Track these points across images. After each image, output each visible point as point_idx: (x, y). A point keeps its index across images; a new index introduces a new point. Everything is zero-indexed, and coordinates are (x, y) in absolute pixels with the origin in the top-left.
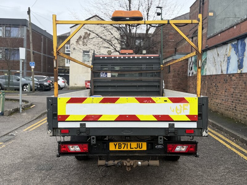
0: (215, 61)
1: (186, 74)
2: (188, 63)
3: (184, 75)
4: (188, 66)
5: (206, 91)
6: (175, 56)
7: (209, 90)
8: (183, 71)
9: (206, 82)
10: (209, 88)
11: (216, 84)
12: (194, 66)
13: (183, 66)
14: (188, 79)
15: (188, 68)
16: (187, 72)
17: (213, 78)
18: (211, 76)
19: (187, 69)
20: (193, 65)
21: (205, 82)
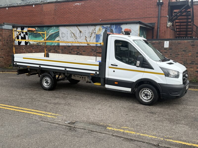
0: (75, 36)
6: (4, 26)
9: (59, 51)
13: (10, 35)
17: (73, 48)
18: (68, 46)
20: (27, 36)
21: (56, 51)
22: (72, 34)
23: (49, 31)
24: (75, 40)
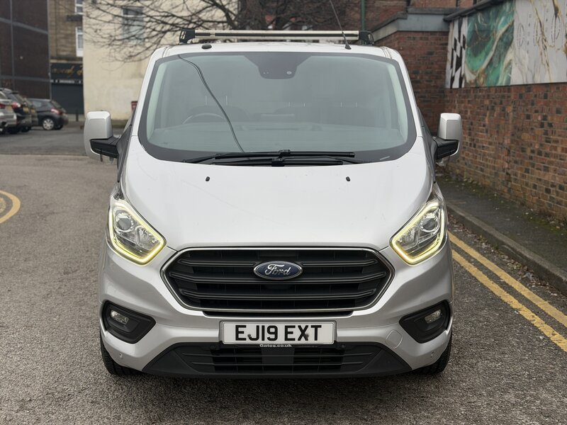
0: (543, 34)
1: (439, 82)
2: (447, 44)
3: (433, 84)
4: (446, 55)
5: (507, 142)
6: (406, 19)
7: (519, 137)
8: (431, 73)
9: (509, 109)
10: (518, 130)
11: (545, 118)
12: (467, 53)
13: (431, 53)
14: (446, 96)
15: (446, 60)
16: (445, 73)
17: (536, 96)
18: (528, 87)
19: (446, 65)
20: (464, 52)
21: (504, 110)
22: (539, 24)
23: (498, 23)
24: (541, 54)
